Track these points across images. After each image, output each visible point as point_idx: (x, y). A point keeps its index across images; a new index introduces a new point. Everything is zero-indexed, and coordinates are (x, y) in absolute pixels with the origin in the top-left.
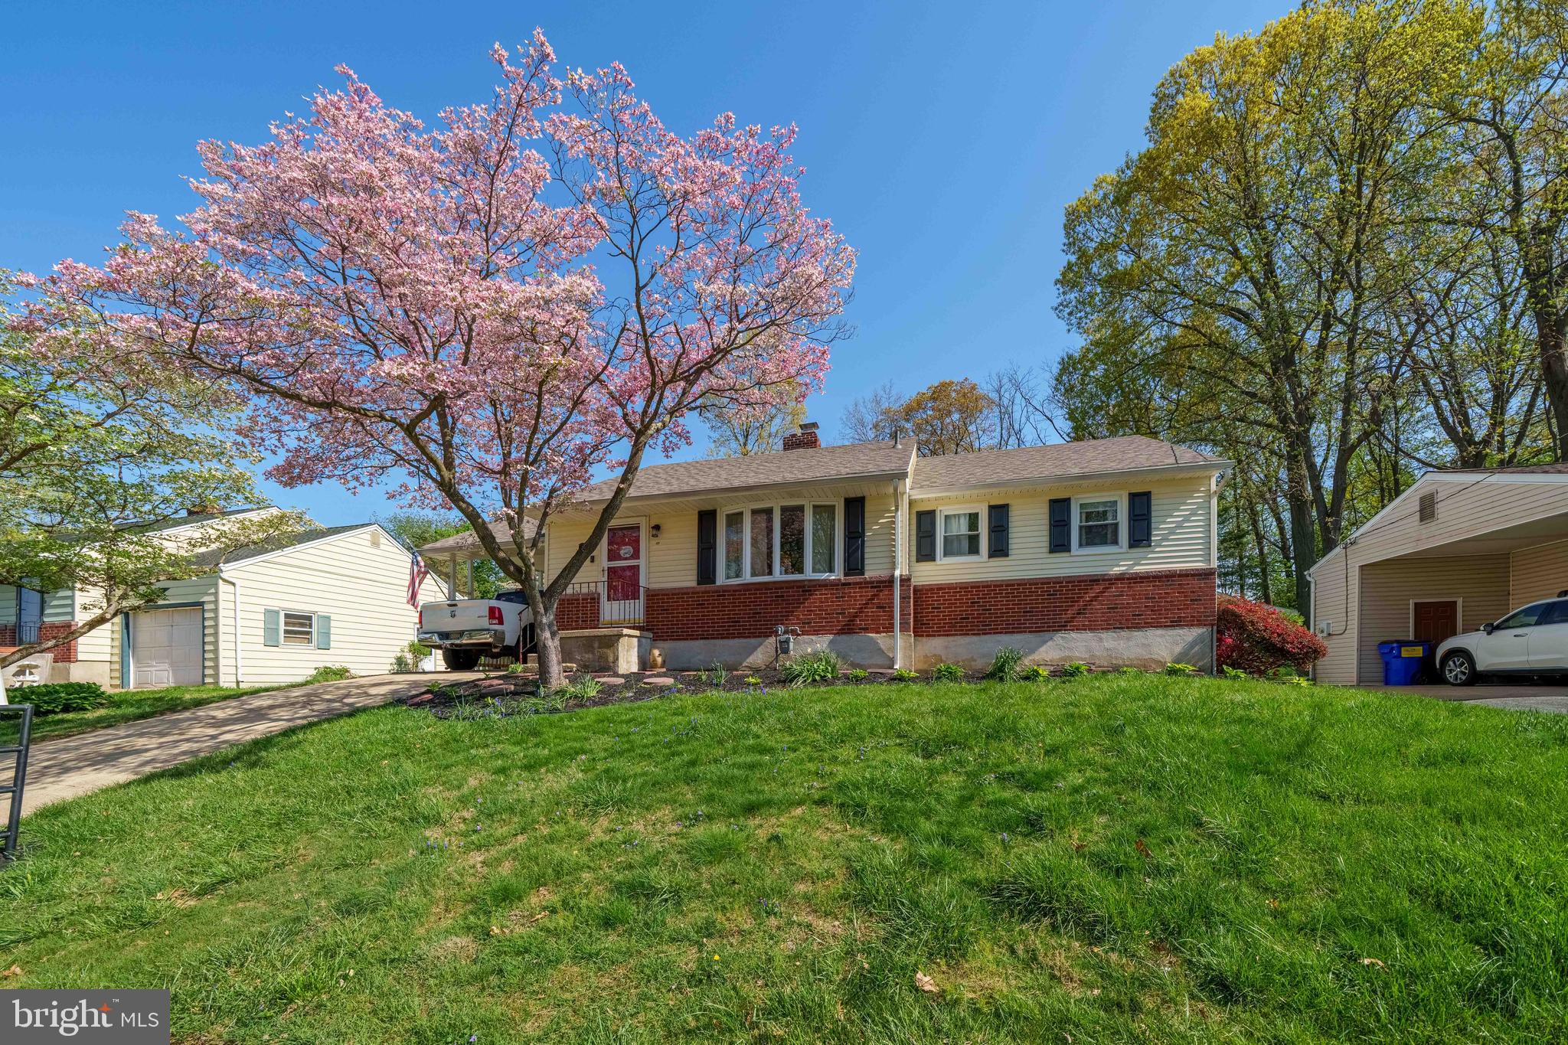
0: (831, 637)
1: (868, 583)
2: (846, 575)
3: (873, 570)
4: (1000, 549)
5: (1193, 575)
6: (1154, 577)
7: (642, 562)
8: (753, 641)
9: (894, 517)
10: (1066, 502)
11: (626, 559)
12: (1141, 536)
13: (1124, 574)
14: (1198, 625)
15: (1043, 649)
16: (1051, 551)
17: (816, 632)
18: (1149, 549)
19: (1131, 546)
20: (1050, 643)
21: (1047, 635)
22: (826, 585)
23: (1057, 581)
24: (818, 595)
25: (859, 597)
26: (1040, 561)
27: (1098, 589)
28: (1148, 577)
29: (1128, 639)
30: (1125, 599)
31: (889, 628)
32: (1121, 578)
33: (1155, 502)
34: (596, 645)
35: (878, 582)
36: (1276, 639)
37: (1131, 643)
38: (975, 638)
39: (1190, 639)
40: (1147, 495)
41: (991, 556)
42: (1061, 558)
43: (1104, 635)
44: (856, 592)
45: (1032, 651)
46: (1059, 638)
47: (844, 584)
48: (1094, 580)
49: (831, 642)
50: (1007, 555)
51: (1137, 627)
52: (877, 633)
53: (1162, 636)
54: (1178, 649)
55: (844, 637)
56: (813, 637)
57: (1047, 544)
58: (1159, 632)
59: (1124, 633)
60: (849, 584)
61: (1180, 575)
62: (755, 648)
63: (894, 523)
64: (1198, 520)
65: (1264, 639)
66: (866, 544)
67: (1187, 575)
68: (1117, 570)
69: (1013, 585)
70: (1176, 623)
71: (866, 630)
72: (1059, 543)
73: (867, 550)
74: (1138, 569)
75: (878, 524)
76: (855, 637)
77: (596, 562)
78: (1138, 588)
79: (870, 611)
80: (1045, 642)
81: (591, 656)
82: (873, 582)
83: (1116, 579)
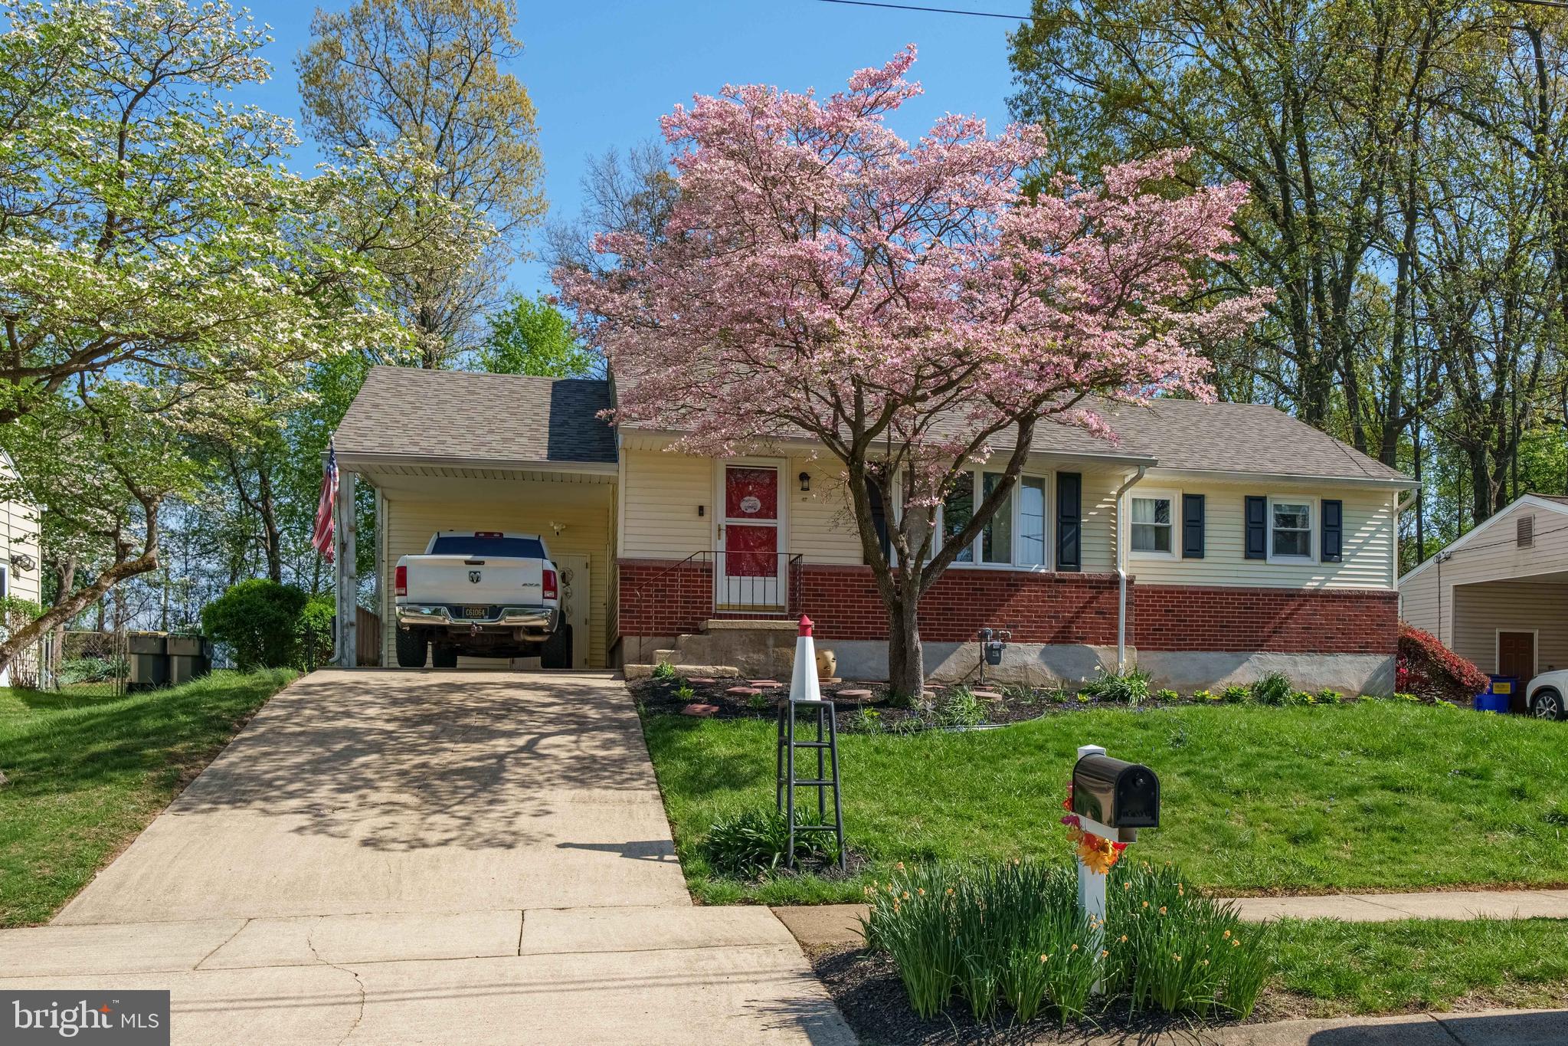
0: (1043, 646)
1: (1084, 581)
2: (1058, 569)
3: (1092, 566)
4: (1194, 548)
5: (1379, 598)
6: (1346, 597)
7: (780, 523)
8: (943, 645)
9: (1115, 503)
10: (1262, 500)
11: (750, 516)
12: (1332, 551)
13: (1317, 590)
14: (1383, 653)
15: (1238, 671)
16: (1247, 557)
17: (1024, 639)
18: (1339, 565)
19: (1323, 560)
20: (1246, 664)
21: (1244, 655)
22: (1036, 580)
23: (1254, 593)
24: (1025, 592)
25: (1075, 599)
26: (1235, 567)
27: (1293, 605)
28: (1339, 597)
29: (1321, 664)
30: (1319, 619)
31: (1111, 639)
32: (1315, 594)
33: (1345, 513)
34: (771, 642)
35: (1097, 581)
36: (1455, 672)
37: (1323, 669)
38: (1169, 655)
39: (1375, 667)
40: (1338, 504)
41: (1185, 556)
42: (1255, 565)
43: (1299, 658)
44: (1071, 591)
45: (1228, 672)
46: (1255, 657)
47: (1058, 581)
48: (1290, 595)
49: (1043, 653)
50: (1202, 556)
51: (1329, 651)
52: (1097, 643)
53: (1351, 662)
54: (1365, 678)
55: (1057, 647)
56: (1020, 645)
57: (1242, 548)
58: (1349, 657)
59: (1317, 657)
60: (1063, 581)
61: (1368, 597)
62: (947, 655)
63: (1115, 510)
64: (1382, 539)
65: (1444, 670)
66: (1083, 533)
67: (1374, 597)
68: (1310, 585)
69: (1209, 593)
70: (1364, 649)
71: (1083, 639)
72: (1254, 550)
73: (1083, 540)
74: (1330, 586)
75: (1095, 510)
76: (1072, 647)
77: (706, 516)
78: (1330, 607)
79: (1088, 615)
80: (1241, 663)
81: (762, 657)
82: (1091, 581)
83: (1311, 596)
